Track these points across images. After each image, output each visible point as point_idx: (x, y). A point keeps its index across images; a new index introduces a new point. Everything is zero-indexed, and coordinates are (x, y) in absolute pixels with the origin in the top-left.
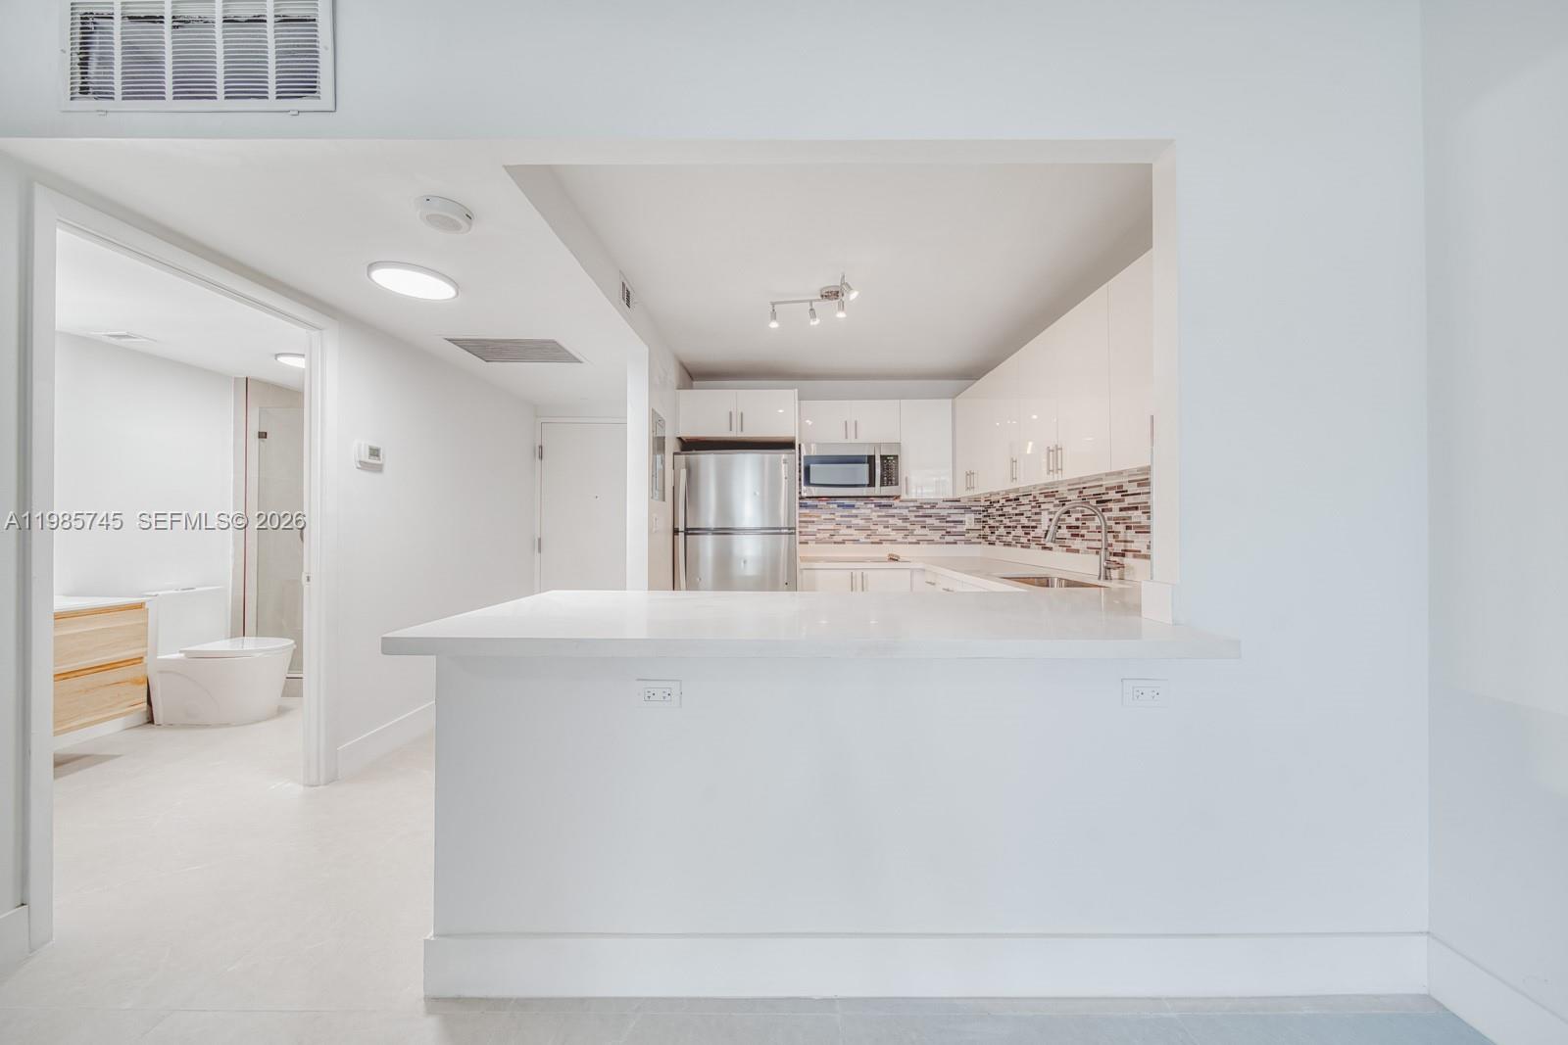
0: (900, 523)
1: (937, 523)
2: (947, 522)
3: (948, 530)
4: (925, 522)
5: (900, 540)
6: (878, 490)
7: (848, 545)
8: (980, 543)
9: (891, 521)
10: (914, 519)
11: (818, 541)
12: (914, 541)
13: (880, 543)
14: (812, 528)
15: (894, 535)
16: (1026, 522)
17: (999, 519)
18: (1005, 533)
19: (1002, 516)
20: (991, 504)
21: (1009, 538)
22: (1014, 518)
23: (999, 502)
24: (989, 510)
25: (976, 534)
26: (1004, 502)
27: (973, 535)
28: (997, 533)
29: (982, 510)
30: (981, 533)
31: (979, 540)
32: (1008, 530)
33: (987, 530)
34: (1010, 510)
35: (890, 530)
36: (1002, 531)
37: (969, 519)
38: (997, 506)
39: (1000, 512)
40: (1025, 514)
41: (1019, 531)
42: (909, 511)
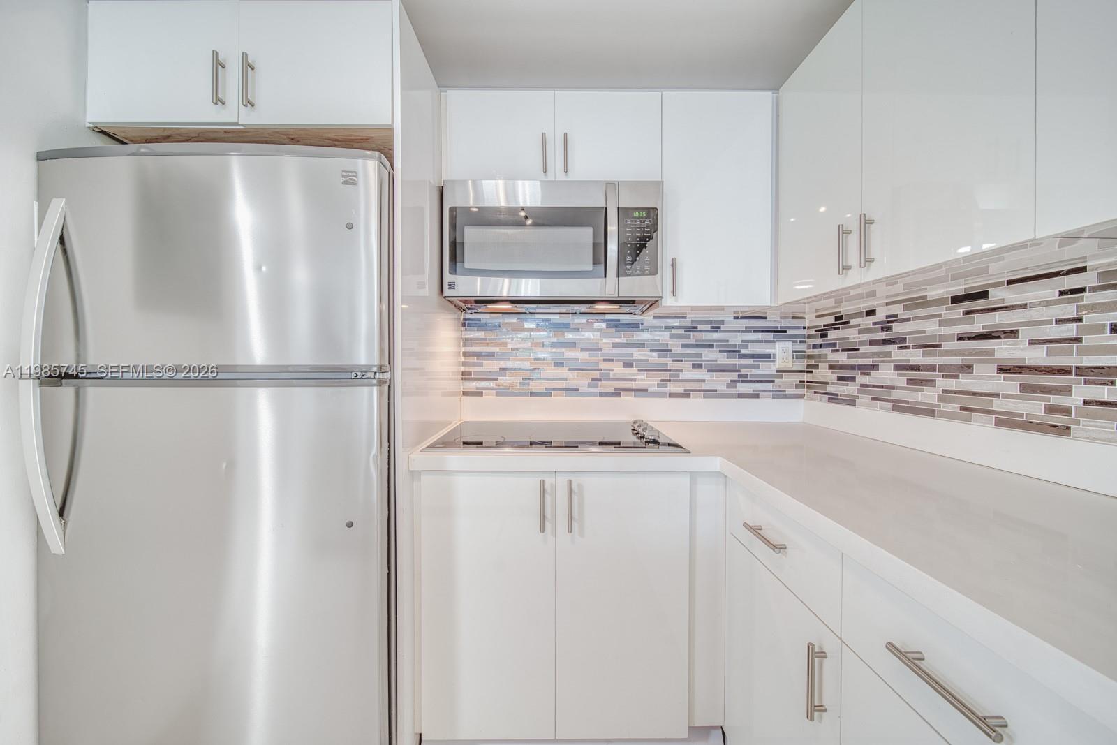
0: (653, 358)
1: (721, 358)
2: (745, 356)
3: (743, 371)
4: (701, 355)
5: (651, 390)
6: (611, 285)
7: (558, 399)
8: (802, 396)
9: (637, 354)
10: (679, 351)
11: (502, 391)
12: (681, 390)
13: (617, 393)
14: (490, 366)
15: (642, 380)
16: (1038, 357)
17: (876, 349)
18: (902, 381)
19: (886, 342)
20: (840, 321)
21: (927, 396)
22: (947, 346)
23: (870, 313)
24: (832, 335)
25: (795, 378)
26: (898, 310)
27: (790, 380)
28: (861, 379)
29: (809, 337)
30: (806, 377)
31: (800, 391)
32: (916, 375)
33: (823, 374)
34: (931, 328)
35: (635, 370)
36: (886, 375)
37: (782, 352)
38: (867, 322)
39: (882, 335)
40: (1026, 334)
41: (984, 379)
42: (672, 336)
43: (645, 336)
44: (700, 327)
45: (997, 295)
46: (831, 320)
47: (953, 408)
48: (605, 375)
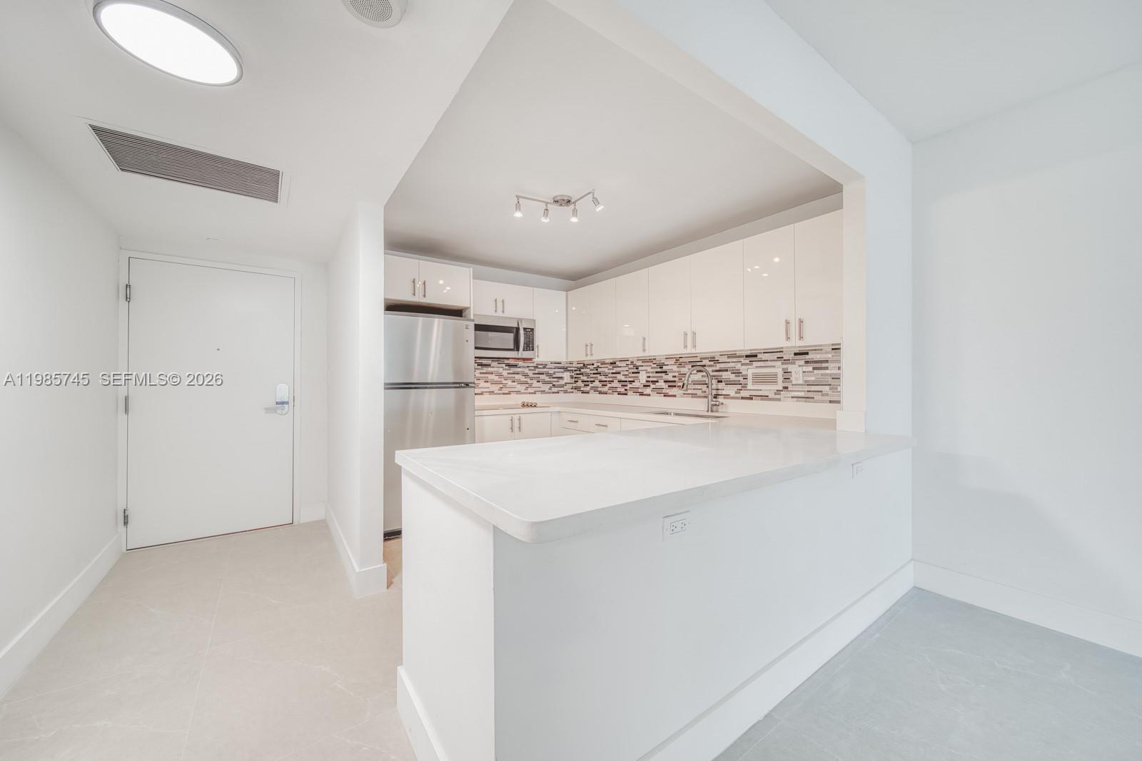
0: (523, 379)
1: (547, 378)
2: (554, 378)
3: (554, 383)
4: (539, 377)
5: (524, 391)
6: (520, 354)
8: (573, 392)
9: (517, 377)
10: (532, 376)
12: (533, 391)
13: (509, 393)
15: (518, 387)
16: (623, 378)
17: (594, 376)
18: (600, 385)
19: (597, 374)
20: (585, 366)
21: (605, 389)
22: (610, 375)
23: (593, 364)
24: (582, 370)
25: (571, 386)
26: (599, 364)
27: (569, 386)
28: (591, 385)
29: (575, 371)
30: (574, 385)
31: (572, 390)
32: (604, 383)
33: (580, 384)
34: (606, 370)
35: (516, 383)
36: (597, 383)
37: (567, 376)
38: (591, 367)
39: (595, 372)
40: (622, 373)
41: (616, 384)
42: (530, 370)
43: (519, 370)
44: (540, 367)
45: (617, 363)
46: (582, 365)
47: (610, 391)
48: (505, 385)
